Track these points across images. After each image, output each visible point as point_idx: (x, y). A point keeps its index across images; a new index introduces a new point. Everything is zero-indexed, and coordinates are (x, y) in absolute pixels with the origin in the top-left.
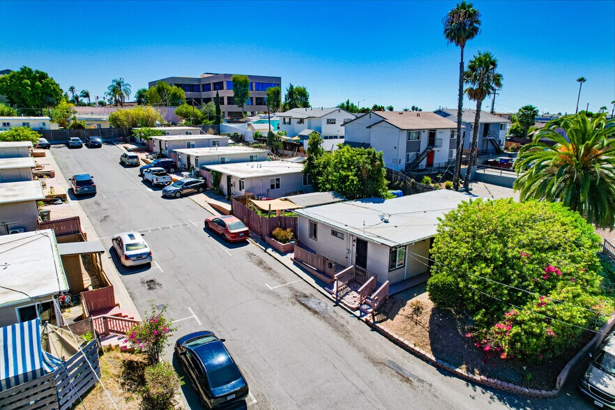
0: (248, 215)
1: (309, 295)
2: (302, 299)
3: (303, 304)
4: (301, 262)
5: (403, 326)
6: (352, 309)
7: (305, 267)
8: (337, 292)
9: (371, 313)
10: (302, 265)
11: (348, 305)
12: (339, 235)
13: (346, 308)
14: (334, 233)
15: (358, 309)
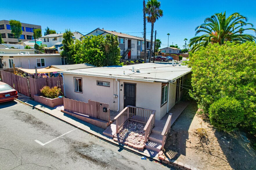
0: (17, 81)
1: (89, 144)
2: (83, 150)
3: (86, 157)
4: (72, 112)
5: (199, 158)
6: (140, 150)
7: (77, 116)
8: (118, 134)
9: (161, 150)
10: (73, 115)
11: (134, 146)
12: (105, 84)
13: (133, 149)
14: (100, 83)
15: (145, 148)
